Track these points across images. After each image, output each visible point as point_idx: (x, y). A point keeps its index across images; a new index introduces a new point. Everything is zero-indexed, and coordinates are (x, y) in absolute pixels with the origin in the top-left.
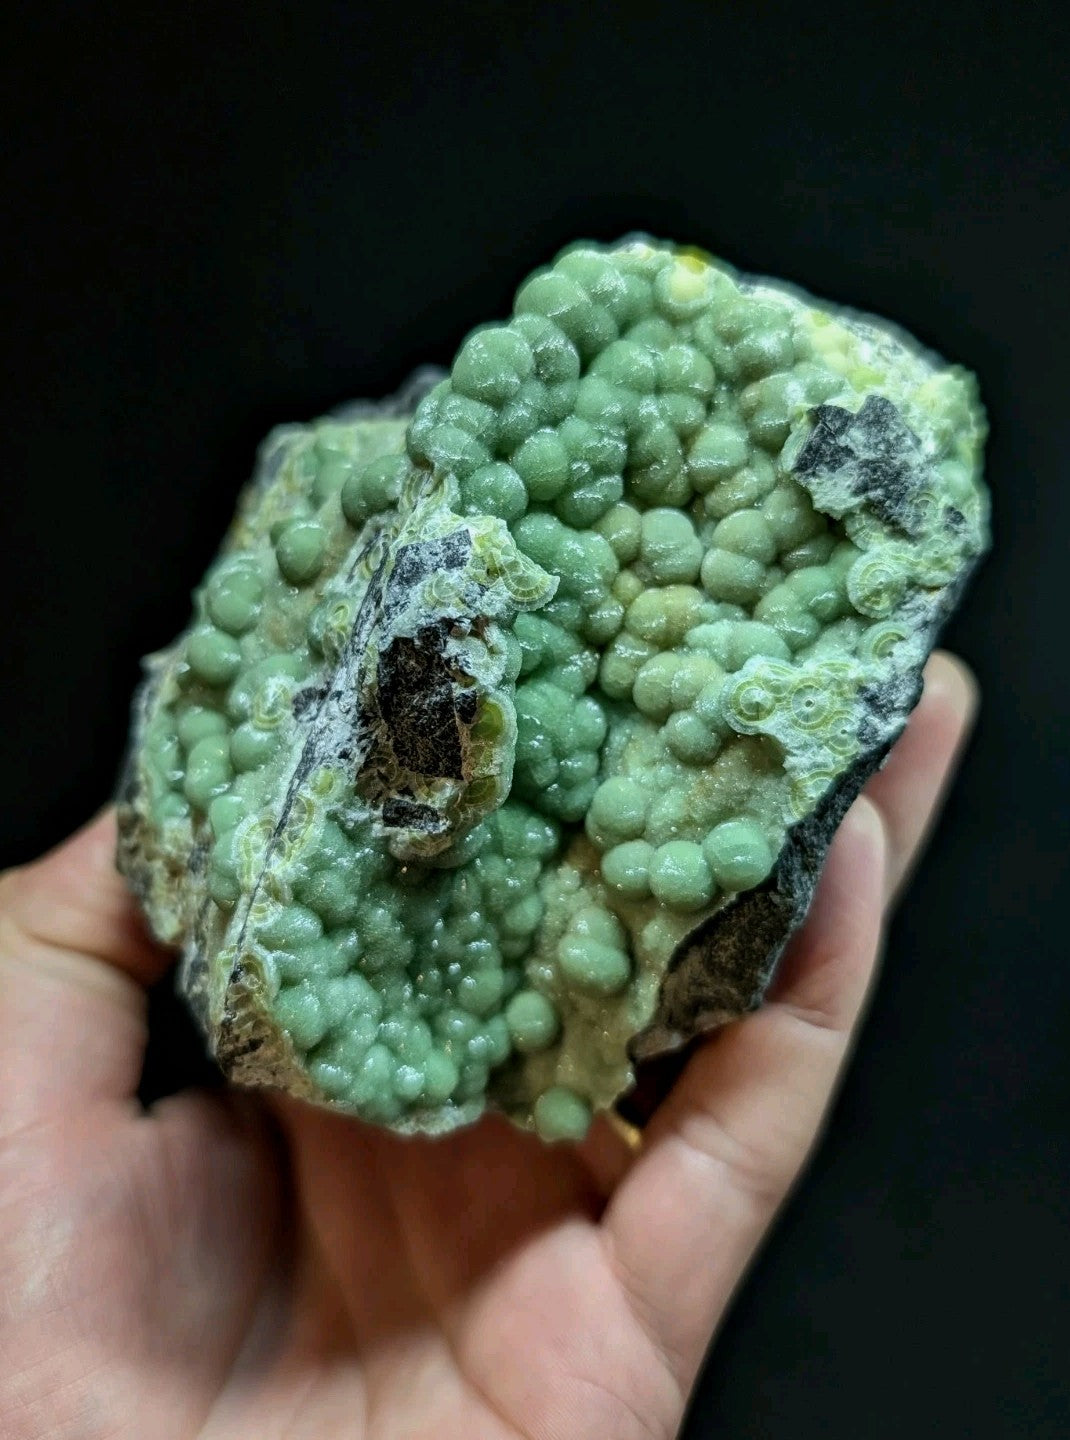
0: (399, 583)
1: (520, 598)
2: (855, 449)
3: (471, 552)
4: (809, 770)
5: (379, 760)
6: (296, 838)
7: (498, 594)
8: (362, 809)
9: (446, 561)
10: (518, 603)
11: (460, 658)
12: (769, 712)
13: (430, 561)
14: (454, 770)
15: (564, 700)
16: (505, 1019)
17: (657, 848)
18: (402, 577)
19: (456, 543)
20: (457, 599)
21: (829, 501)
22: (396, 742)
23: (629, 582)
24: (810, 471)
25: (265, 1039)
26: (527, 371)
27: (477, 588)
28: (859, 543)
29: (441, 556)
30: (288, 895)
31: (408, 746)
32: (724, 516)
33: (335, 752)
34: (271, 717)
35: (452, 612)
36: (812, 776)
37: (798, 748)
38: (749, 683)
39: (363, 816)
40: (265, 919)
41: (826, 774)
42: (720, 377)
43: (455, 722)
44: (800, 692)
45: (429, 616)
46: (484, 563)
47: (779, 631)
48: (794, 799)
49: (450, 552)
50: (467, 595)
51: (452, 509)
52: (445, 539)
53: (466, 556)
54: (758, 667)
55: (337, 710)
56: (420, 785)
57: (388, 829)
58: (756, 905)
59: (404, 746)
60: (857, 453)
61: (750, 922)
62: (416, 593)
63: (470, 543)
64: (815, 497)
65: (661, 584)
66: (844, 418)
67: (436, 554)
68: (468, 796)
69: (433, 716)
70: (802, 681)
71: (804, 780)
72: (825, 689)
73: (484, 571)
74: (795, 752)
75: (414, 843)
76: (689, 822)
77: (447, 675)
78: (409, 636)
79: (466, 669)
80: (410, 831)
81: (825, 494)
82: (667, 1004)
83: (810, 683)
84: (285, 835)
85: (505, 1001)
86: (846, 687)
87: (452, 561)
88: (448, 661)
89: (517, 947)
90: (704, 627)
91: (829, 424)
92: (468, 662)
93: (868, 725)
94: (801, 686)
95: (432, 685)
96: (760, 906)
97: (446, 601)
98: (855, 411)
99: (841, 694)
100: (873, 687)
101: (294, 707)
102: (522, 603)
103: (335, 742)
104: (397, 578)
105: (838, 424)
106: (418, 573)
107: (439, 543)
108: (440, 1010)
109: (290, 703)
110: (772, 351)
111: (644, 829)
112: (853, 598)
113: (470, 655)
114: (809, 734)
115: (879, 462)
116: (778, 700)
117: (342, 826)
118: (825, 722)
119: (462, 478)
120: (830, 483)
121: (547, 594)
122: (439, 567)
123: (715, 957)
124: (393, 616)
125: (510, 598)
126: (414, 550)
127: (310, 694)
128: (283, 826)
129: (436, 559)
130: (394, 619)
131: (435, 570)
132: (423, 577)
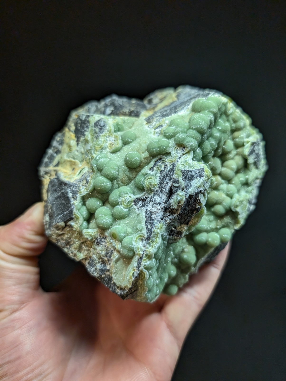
0: (188, 180)
3: (205, 174)
4: (242, 218)
6: (153, 241)
7: (208, 184)
8: (166, 233)
11: (200, 199)
12: (238, 206)
13: (195, 175)
14: (188, 223)
17: (208, 234)
19: (201, 171)
20: (203, 186)
29: (198, 174)
31: (180, 218)
32: (227, 161)
35: (202, 189)
38: (236, 201)
40: (146, 262)
43: (194, 213)
45: (198, 190)
46: (207, 176)
48: (238, 224)
49: (200, 173)
52: (198, 170)
53: (204, 175)
54: (237, 197)
55: (160, 208)
56: (178, 226)
57: (170, 237)
62: (193, 183)
63: (204, 171)
67: (196, 173)
70: (242, 199)
71: (241, 220)
72: (244, 201)
75: (175, 240)
76: (216, 228)
77: (197, 203)
78: (193, 194)
80: (174, 237)
81: (250, 160)
84: (151, 240)
87: (201, 176)
88: (198, 200)
90: (222, 185)
94: (242, 201)
95: (192, 205)
97: (201, 186)
99: (246, 202)
100: (250, 200)
106: (193, 178)
107: (197, 170)
111: (206, 230)
113: (202, 198)
116: (240, 204)
117: (163, 238)
119: (194, 152)
120: (251, 157)
122: (198, 177)
124: (188, 189)
125: (210, 185)
126: (190, 171)
127: (139, 199)
128: (150, 238)
129: (197, 175)
130: (188, 190)
131: (197, 178)
132: (194, 179)
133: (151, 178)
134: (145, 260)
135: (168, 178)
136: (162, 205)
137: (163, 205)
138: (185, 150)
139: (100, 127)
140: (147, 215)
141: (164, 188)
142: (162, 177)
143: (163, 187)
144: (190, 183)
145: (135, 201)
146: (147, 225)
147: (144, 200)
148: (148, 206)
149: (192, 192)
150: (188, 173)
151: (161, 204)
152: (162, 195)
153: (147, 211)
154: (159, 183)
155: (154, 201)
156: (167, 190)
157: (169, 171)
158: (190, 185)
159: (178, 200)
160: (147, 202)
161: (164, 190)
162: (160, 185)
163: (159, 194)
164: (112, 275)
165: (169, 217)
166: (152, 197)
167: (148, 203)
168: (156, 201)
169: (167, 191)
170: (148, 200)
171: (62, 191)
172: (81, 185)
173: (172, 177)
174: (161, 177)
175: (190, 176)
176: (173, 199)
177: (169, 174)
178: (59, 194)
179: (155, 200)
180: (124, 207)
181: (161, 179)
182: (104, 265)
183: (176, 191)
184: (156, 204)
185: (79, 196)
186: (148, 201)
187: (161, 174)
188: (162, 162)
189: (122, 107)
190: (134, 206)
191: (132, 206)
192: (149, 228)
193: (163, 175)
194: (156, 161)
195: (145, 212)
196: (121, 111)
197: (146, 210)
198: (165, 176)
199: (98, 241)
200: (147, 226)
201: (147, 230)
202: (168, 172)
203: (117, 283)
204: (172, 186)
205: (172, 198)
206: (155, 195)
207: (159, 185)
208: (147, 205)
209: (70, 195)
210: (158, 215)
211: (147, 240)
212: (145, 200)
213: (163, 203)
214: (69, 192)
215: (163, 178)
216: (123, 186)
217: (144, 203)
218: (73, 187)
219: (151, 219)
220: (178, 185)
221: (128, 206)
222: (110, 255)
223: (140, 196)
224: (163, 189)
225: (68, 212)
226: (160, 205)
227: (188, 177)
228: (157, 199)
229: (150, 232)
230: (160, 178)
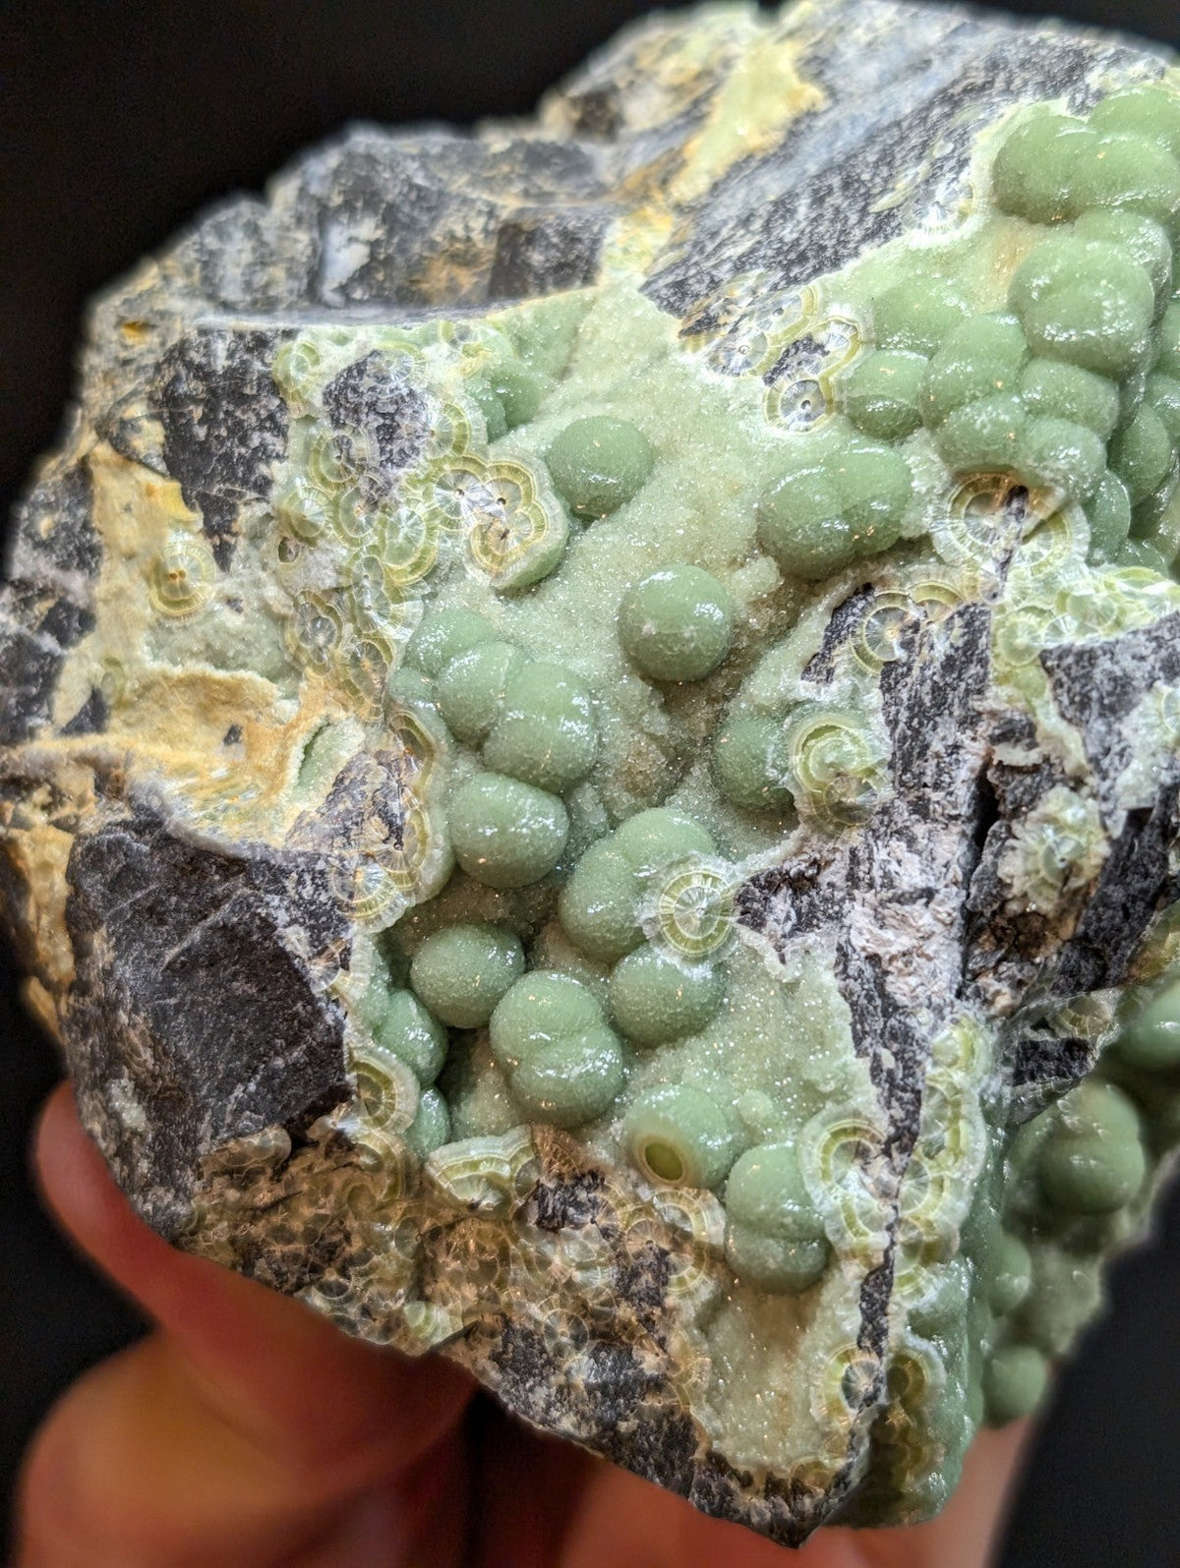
0: (1101, 715)
9: (1160, 669)
13: (1139, 672)
18: (1102, 706)
19: (1167, 636)
29: (1152, 659)
40: (919, 1292)
49: (1163, 653)
52: (1149, 632)
55: (931, 921)
67: (1142, 658)
84: (919, 1148)
104: (1095, 707)
107: (1142, 638)
122: (1155, 680)
124: (1112, 774)
126: (1105, 653)
127: (770, 883)
128: (914, 1137)
129: (1147, 666)
130: (1115, 779)
131: (1150, 687)
132: (1134, 701)
133: (834, 728)
134: (910, 1279)
135: (951, 714)
136: (942, 903)
137: (950, 903)
138: (1027, 510)
139: (381, 421)
140: (855, 986)
141: (937, 786)
142: (904, 716)
143: (927, 779)
144: (1120, 734)
145: (743, 899)
146: (871, 1051)
147: (800, 884)
148: (847, 922)
149: (1144, 794)
150: (1092, 665)
151: (938, 897)
152: (930, 831)
153: (843, 955)
154: (894, 754)
155: (878, 881)
156: (963, 793)
157: (949, 664)
158: (1122, 745)
159: (1063, 860)
160: (826, 891)
161: (938, 802)
162: (905, 771)
163: (907, 828)
164: (693, 1410)
165: (1002, 968)
166: (862, 854)
167: (843, 900)
168: (896, 883)
169: (960, 800)
170: (834, 875)
171: (215, 918)
172: (353, 854)
173: (976, 704)
174: (893, 709)
175: (1108, 687)
176: (1018, 852)
177: (954, 689)
178: (196, 935)
179: (886, 875)
180: (685, 959)
181: (901, 725)
182: (614, 1353)
183: (1027, 798)
184: (900, 899)
185: (360, 938)
186: (831, 885)
187: (887, 689)
188: (879, 608)
189: (431, 202)
190: (747, 935)
191: (732, 935)
192: (890, 1073)
193: (904, 695)
194: (835, 604)
195: (837, 964)
196: (437, 235)
197: (840, 948)
198: (927, 700)
199: (550, 1211)
200: (876, 1058)
201: (878, 1085)
202: (943, 676)
203: (734, 1455)
204: (986, 766)
205: (1013, 849)
206: (878, 838)
207: (891, 766)
208: (838, 917)
209: (295, 939)
210: (934, 974)
211: (895, 1154)
212: (813, 881)
213: (946, 886)
214: (282, 917)
215: (911, 719)
216: (636, 810)
217: (811, 904)
218: (300, 882)
219: (891, 1007)
220: (1033, 757)
221: (705, 941)
222: (652, 1284)
223: (772, 862)
224: (927, 790)
225: (297, 1054)
226: (932, 905)
227: (1094, 695)
228: (899, 862)
229: (907, 1096)
230: (888, 722)
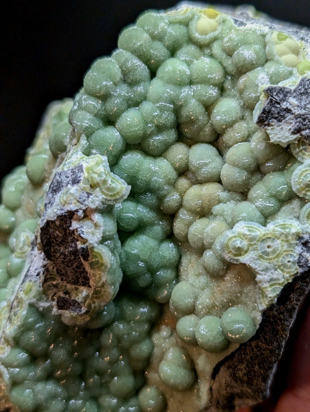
1: (109, 198)
2: (292, 109)
3: (83, 176)
4: (269, 282)
5: (51, 278)
6: (16, 315)
7: (97, 197)
8: (47, 301)
10: (109, 201)
11: (79, 230)
12: (246, 252)
14: (86, 283)
15: (152, 243)
16: (138, 399)
17: (200, 319)
20: (75, 200)
21: (279, 138)
22: (57, 270)
23: (183, 182)
24: (266, 123)
25: (12, 408)
26: (118, 79)
27: (86, 195)
28: (299, 159)
30: (12, 342)
31: (64, 271)
32: (231, 146)
33: (35, 273)
34: (22, 251)
35: (72, 207)
36: (271, 286)
37: (262, 271)
38: (235, 237)
39: (47, 304)
41: (279, 284)
42: (226, 73)
43: (81, 260)
44: (263, 241)
45: (62, 210)
46: (89, 181)
47: (257, 207)
48: (263, 297)
50: (80, 198)
51: (83, 153)
53: (80, 178)
54: (240, 228)
56: (73, 290)
57: (60, 311)
58: (252, 349)
59: (61, 271)
60: (293, 111)
61: (251, 358)
62: (59, 198)
63: (83, 172)
64: (270, 136)
65: (200, 183)
66: (285, 93)
68: (95, 296)
69: (71, 258)
70: (264, 235)
71: (266, 288)
72: (278, 239)
73: (89, 186)
74: (261, 272)
75: (72, 318)
76: (213, 306)
77: (74, 238)
78: (53, 219)
79: (82, 235)
80: (70, 312)
81: (276, 134)
82: (214, 396)
83: (269, 236)
85: (137, 391)
86: (290, 238)
87: (75, 181)
88: (73, 232)
89: (140, 366)
90: (221, 205)
91: (276, 97)
92: (83, 232)
93: (303, 257)
94: (264, 238)
95: (68, 243)
96: (255, 350)
97: (70, 202)
98: (293, 88)
99: (287, 241)
100: (306, 236)
101: (32, 246)
102: (111, 200)
103: (35, 268)
105: (281, 96)
106: (60, 187)
108: (100, 395)
109: (30, 244)
110: (250, 57)
111: (194, 309)
112: (294, 189)
113: (84, 228)
114: (269, 263)
115: (306, 115)
116: (252, 245)
117: (37, 309)
118: (278, 256)
119: (88, 137)
120: (279, 128)
121: (124, 195)
123: (237, 374)
125: (103, 198)
